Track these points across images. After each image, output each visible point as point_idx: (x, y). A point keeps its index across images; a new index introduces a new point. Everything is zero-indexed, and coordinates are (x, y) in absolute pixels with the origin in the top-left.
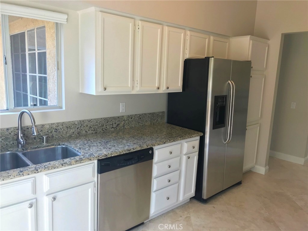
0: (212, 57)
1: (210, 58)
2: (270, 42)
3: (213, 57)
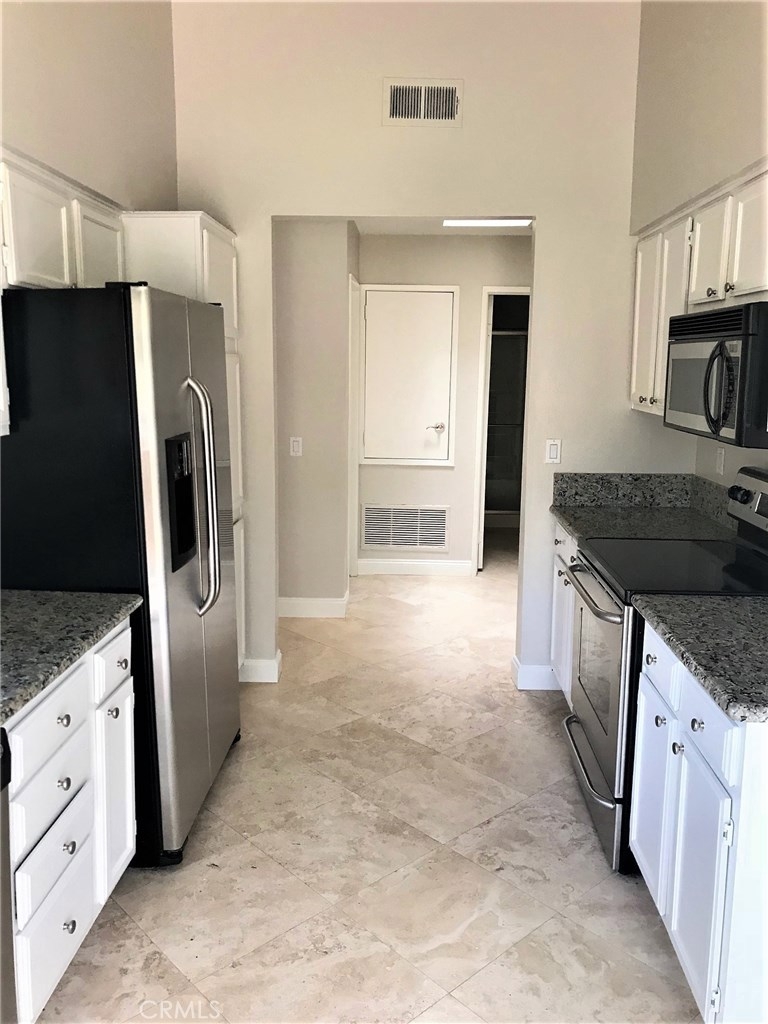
0: (140, 284)
1: (132, 288)
2: (237, 240)
3: (145, 284)
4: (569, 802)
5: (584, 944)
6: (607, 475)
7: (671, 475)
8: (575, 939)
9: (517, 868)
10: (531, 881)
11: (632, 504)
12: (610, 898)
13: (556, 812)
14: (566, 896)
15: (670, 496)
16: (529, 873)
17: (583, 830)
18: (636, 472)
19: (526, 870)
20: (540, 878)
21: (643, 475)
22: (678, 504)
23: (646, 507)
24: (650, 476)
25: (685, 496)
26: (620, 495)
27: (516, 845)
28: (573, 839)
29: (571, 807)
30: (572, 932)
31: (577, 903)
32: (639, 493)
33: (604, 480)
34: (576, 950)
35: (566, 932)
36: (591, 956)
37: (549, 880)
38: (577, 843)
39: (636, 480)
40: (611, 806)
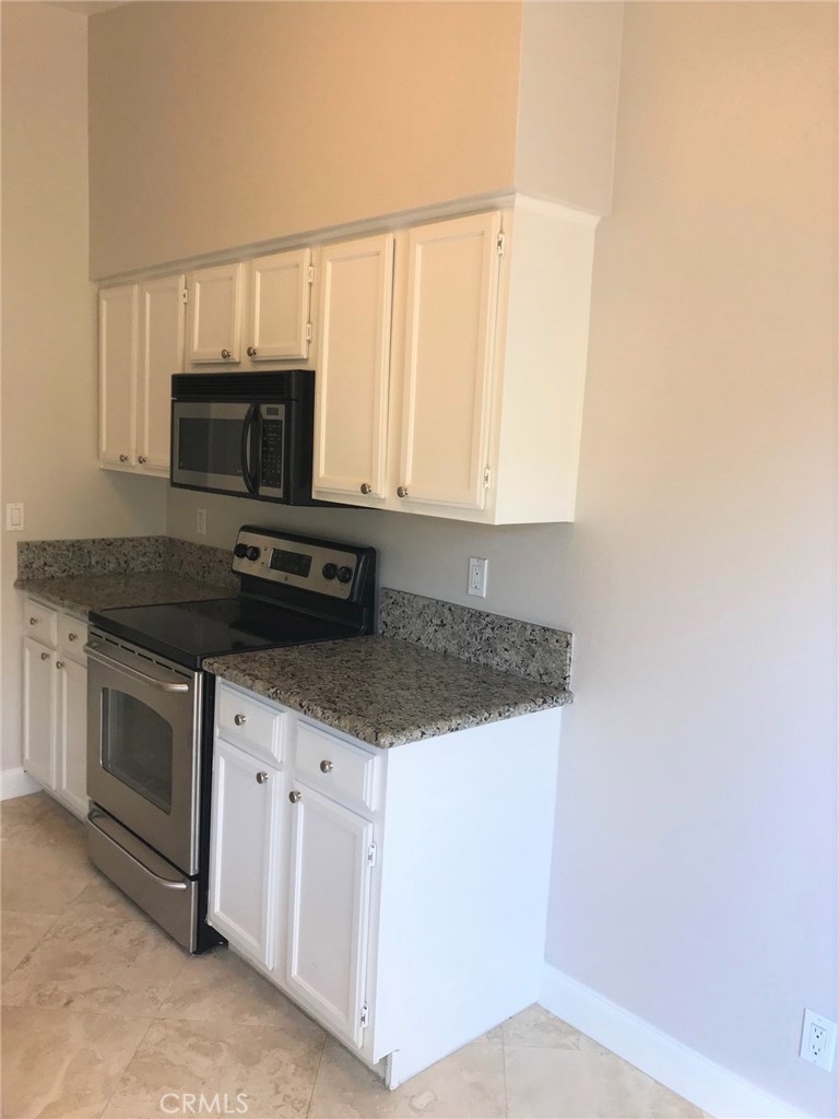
4: (108, 906)
5: (195, 1035)
6: (78, 541)
7: (143, 538)
8: (185, 1034)
9: (86, 994)
10: (110, 1000)
11: (106, 572)
12: (196, 981)
13: (100, 919)
14: (154, 999)
15: (145, 559)
16: (102, 993)
17: (137, 927)
18: (110, 537)
19: (100, 992)
20: (118, 993)
21: (116, 540)
22: (152, 567)
23: (121, 573)
24: (123, 540)
25: (158, 560)
26: (93, 561)
27: (73, 971)
28: (131, 941)
29: (112, 910)
30: (178, 1029)
31: (168, 1000)
32: (113, 559)
33: (76, 547)
34: (190, 1045)
35: (171, 1033)
36: (207, 1043)
37: (129, 991)
38: (138, 943)
39: (109, 545)
40: (183, 886)
